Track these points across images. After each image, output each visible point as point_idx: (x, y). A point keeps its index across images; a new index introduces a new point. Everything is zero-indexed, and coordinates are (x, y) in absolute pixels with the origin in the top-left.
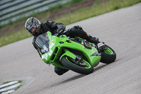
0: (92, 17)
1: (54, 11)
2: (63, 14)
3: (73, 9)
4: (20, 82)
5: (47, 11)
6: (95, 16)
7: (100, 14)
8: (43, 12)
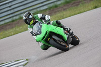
0: (79, 13)
1: (52, 9)
2: (58, 11)
3: (65, 8)
4: (27, 60)
5: (47, 9)
6: (81, 13)
7: (84, 12)
8: (44, 10)
